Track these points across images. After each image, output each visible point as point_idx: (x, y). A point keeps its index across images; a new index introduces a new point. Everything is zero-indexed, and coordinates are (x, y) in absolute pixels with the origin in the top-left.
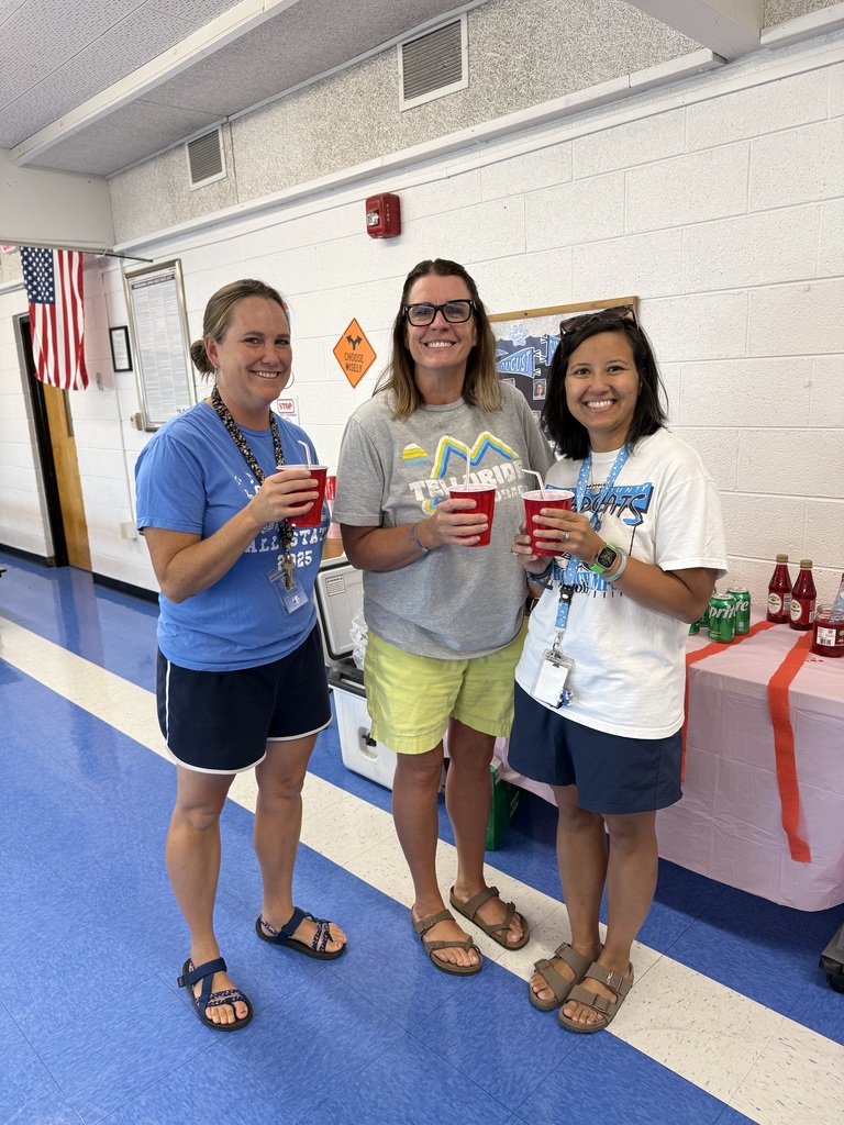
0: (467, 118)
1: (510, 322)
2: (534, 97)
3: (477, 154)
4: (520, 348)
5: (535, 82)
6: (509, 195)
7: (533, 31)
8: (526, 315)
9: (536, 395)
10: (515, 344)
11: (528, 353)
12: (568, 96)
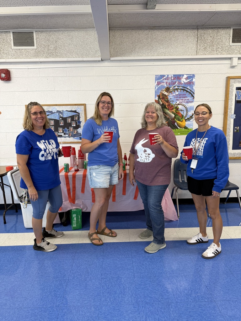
0: (36, 56)
1: (51, 107)
2: (57, 56)
3: (38, 65)
4: (55, 113)
5: (57, 53)
6: (48, 76)
7: (56, 42)
8: (56, 105)
9: (61, 124)
10: (53, 112)
11: (57, 114)
12: (68, 58)
